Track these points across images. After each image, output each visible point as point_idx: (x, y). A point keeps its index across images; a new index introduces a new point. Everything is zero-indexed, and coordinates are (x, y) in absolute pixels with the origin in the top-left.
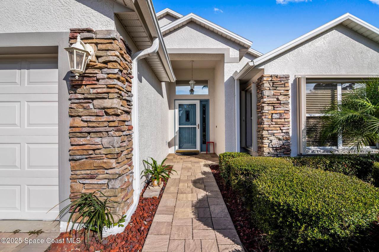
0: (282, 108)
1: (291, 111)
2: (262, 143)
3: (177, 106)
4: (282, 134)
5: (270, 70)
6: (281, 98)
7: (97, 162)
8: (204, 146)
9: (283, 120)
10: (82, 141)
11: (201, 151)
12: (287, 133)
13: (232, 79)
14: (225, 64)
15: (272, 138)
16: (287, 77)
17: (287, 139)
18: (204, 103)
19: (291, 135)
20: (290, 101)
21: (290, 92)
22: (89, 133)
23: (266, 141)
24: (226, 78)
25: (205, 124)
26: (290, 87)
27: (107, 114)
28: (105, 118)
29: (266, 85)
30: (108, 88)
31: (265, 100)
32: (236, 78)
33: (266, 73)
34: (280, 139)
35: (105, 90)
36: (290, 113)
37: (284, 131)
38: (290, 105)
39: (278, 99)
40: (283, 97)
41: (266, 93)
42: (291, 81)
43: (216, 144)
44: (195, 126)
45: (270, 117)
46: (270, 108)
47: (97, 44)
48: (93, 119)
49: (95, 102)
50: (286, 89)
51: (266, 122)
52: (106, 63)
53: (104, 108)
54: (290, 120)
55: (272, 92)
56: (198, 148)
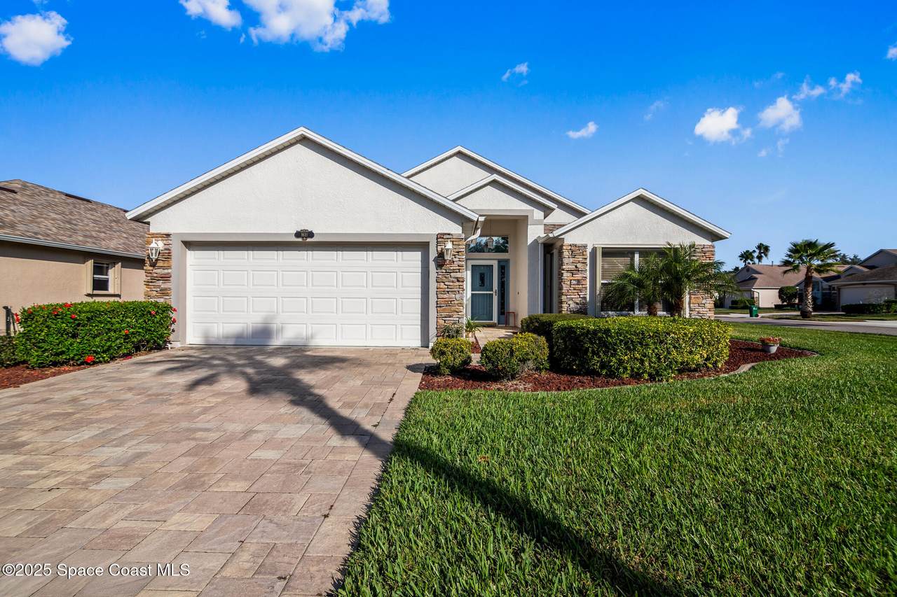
0: (580, 275)
1: (588, 278)
2: (562, 307)
3: (470, 267)
4: (580, 299)
5: (569, 240)
6: (579, 265)
7: (453, 308)
8: (503, 317)
9: (581, 286)
10: (445, 296)
11: (499, 324)
12: (585, 298)
13: (536, 241)
14: (529, 227)
15: (570, 302)
16: (585, 247)
17: (584, 304)
18: (502, 264)
19: (588, 299)
20: (588, 268)
21: (588, 261)
22: (448, 292)
23: (565, 305)
24: (530, 241)
25: (504, 289)
26: (588, 255)
27: (458, 281)
28: (457, 283)
29: (566, 254)
30: (459, 266)
31: (564, 267)
32: (540, 241)
33: (566, 242)
34: (577, 304)
35: (458, 268)
36: (588, 280)
37: (581, 296)
38: (588, 273)
39: (576, 267)
40: (582, 264)
41: (565, 261)
42: (589, 250)
43: (517, 314)
44: (491, 292)
45: (569, 283)
46: (569, 274)
47: (453, 241)
48: (451, 284)
49: (452, 274)
50: (584, 257)
51: (565, 288)
52: (458, 252)
53: (457, 278)
54: (588, 286)
55: (571, 260)
56: (495, 320)
